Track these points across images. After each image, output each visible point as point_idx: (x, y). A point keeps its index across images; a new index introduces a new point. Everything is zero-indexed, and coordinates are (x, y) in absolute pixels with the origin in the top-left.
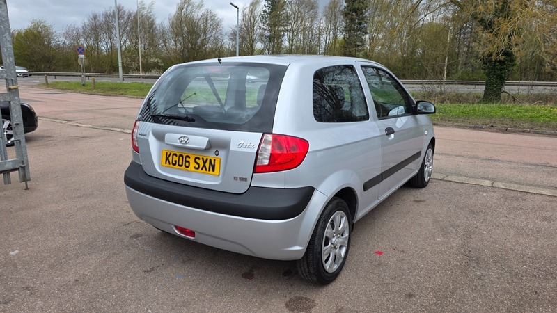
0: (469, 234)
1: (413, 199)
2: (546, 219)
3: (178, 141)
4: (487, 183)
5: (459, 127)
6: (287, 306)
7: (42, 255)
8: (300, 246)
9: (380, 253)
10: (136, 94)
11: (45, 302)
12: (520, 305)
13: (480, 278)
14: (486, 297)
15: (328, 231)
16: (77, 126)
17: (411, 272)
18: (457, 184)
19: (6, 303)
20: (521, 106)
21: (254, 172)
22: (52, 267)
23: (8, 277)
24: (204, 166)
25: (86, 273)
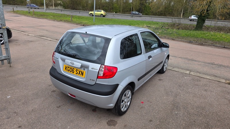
0: (176, 95)
1: (158, 79)
2: (206, 90)
3: (70, 63)
4: (188, 72)
5: (183, 41)
6: (107, 123)
7: (19, 98)
8: (113, 104)
9: (142, 103)
10: (51, 18)
11: (22, 119)
12: (188, 126)
13: (176, 115)
14: (177, 122)
15: (123, 98)
16: (28, 35)
17: (152, 111)
18: (176, 72)
19: (8, 118)
20: (210, 33)
21: (97, 78)
22: (23, 103)
23: (8, 107)
24: (79, 73)
25: (36, 107)
